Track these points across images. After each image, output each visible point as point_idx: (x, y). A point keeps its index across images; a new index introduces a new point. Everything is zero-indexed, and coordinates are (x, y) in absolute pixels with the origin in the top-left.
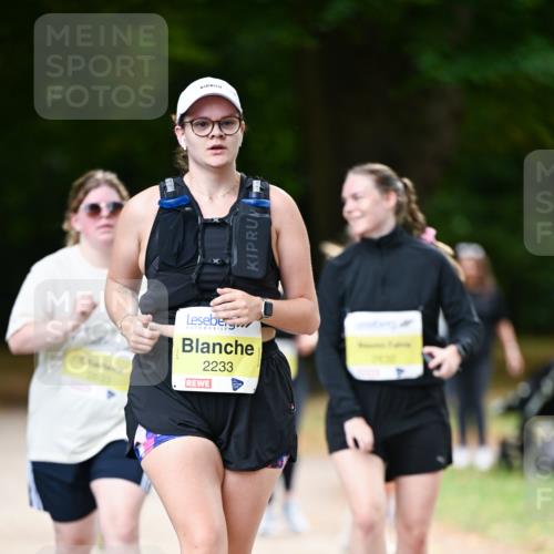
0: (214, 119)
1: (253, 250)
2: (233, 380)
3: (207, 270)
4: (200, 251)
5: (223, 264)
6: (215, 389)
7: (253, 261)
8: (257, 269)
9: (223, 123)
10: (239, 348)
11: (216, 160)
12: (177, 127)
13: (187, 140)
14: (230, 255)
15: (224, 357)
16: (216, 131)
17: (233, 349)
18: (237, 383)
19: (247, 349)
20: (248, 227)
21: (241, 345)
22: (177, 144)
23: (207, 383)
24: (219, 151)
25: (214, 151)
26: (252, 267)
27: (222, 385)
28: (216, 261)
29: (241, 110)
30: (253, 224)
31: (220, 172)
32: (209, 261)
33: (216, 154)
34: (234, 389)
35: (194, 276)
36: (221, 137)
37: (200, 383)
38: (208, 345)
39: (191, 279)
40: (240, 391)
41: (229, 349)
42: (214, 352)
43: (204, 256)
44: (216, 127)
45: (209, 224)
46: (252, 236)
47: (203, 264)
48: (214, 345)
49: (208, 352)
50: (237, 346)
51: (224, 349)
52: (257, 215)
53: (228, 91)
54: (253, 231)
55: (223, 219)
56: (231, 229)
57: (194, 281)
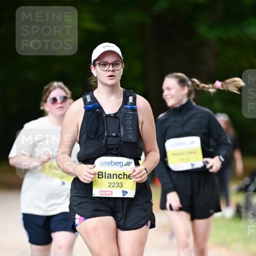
0: (110, 62)
1: (130, 129)
2: (123, 191)
3: (109, 139)
4: (106, 130)
5: (117, 136)
6: (114, 196)
7: (130, 134)
8: (133, 138)
9: (114, 64)
10: (125, 176)
11: (110, 82)
12: (92, 66)
13: (97, 72)
14: (119, 132)
15: (118, 180)
16: (111, 68)
17: (122, 176)
18: (125, 192)
19: (129, 177)
20: (127, 118)
21: (126, 175)
23: (110, 193)
24: (112, 78)
25: (110, 78)
26: (131, 137)
27: (118, 193)
28: (114, 135)
29: (122, 58)
30: (130, 117)
31: (112, 87)
32: (111, 135)
34: (124, 196)
35: (104, 142)
37: (107, 193)
38: (111, 174)
39: (102, 144)
40: (126, 196)
41: (120, 176)
42: (113, 178)
43: (108, 132)
44: (111, 66)
45: (109, 116)
46: (130, 123)
47: (108, 136)
48: (113, 175)
49: (111, 178)
50: (124, 175)
51: (118, 176)
52: (131, 113)
53: (117, 49)
54: (130, 120)
55: (115, 114)
56: (119, 119)
57: (104, 145)
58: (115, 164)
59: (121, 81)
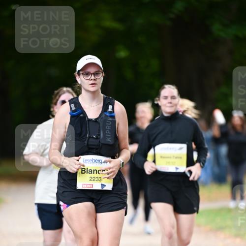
0: (92, 73)
1: (109, 133)
2: (102, 184)
3: (91, 140)
4: (88, 132)
5: (97, 138)
6: (95, 188)
7: (109, 137)
8: (110, 141)
9: (96, 74)
11: (92, 89)
12: (77, 75)
13: (81, 81)
14: (100, 135)
15: (98, 175)
16: (93, 77)
18: (103, 186)
20: (107, 124)
22: (76, 81)
23: (91, 186)
24: (94, 85)
25: (92, 85)
26: (109, 140)
27: (97, 186)
28: (94, 136)
29: (102, 68)
30: (109, 123)
32: (92, 136)
33: (93, 87)
34: (102, 188)
35: (86, 142)
36: (95, 80)
37: (88, 186)
38: (91, 170)
40: (104, 189)
42: (94, 173)
43: (89, 134)
44: (93, 76)
45: (90, 120)
46: (109, 128)
47: (89, 137)
48: (94, 170)
49: (92, 173)
51: (98, 172)
52: (110, 119)
53: (97, 61)
54: (109, 125)
55: (96, 119)
56: (99, 124)
57: (86, 145)
58: (95, 161)
59: (102, 88)
